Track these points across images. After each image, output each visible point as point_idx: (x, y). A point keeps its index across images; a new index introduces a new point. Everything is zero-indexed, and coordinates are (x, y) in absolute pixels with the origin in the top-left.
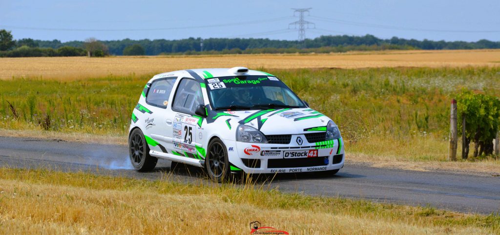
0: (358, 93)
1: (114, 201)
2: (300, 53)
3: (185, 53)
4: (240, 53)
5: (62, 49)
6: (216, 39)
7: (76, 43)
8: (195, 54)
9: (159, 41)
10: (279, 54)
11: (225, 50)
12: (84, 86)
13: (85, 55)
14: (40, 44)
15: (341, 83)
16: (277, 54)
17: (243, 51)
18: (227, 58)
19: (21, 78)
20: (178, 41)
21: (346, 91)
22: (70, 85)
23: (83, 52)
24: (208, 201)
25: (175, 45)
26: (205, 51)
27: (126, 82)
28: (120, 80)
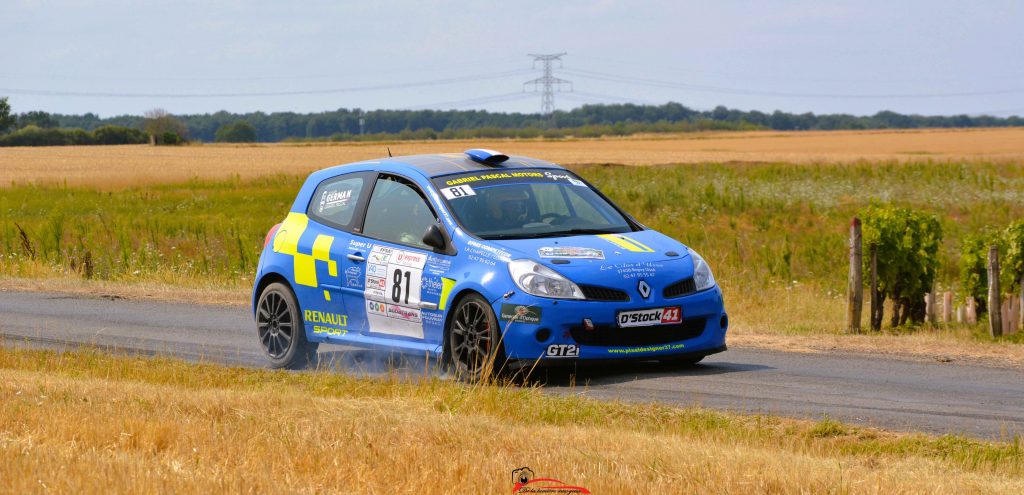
0: (658, 210)
1: (230, 410)
2: (546, 136)
3: (330, 137)
4: (434, 138)
5: (103, 131)
6: (388, 111)
7: (126, 119)
8: (349, 139)
9: (282, 115)
10: (508, 139)
11: (406, 131)
12: (144, 200)
13: (145, 141)
14: (60, 121)
15: (624, 192)
16: (504, 140)
17: (439, 134)
18: (409, 146)
19: (27, 184)
20: (317, 115)
21: (635, 207)
22: (120, 197)
23: (141, 137)
24: (408, 409)
25: (312, 122)
26: (368, 133)
27: (223, 192)
28: (213, 187)
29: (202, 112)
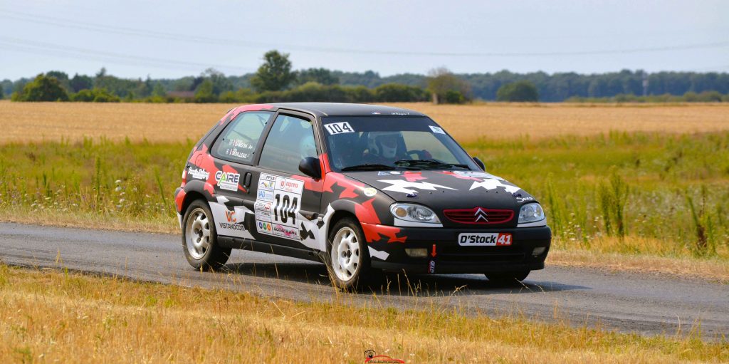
3: (613, 98)
4: (720, 100)
5: (385, 89)
6: (672, 73)
7: (407, 77)
8: (633, 100)
9: (565, 75)
11: (690, 93)
13: (427, 99)
14: (342, 81)
17: (723, 97)
18: (696, 109)
20: (600, 75)
23: (423, 96)
25: (594, 83)
26: (652, 95)
27: (512, 153)
28: (501, 147)
29: (483, 72)
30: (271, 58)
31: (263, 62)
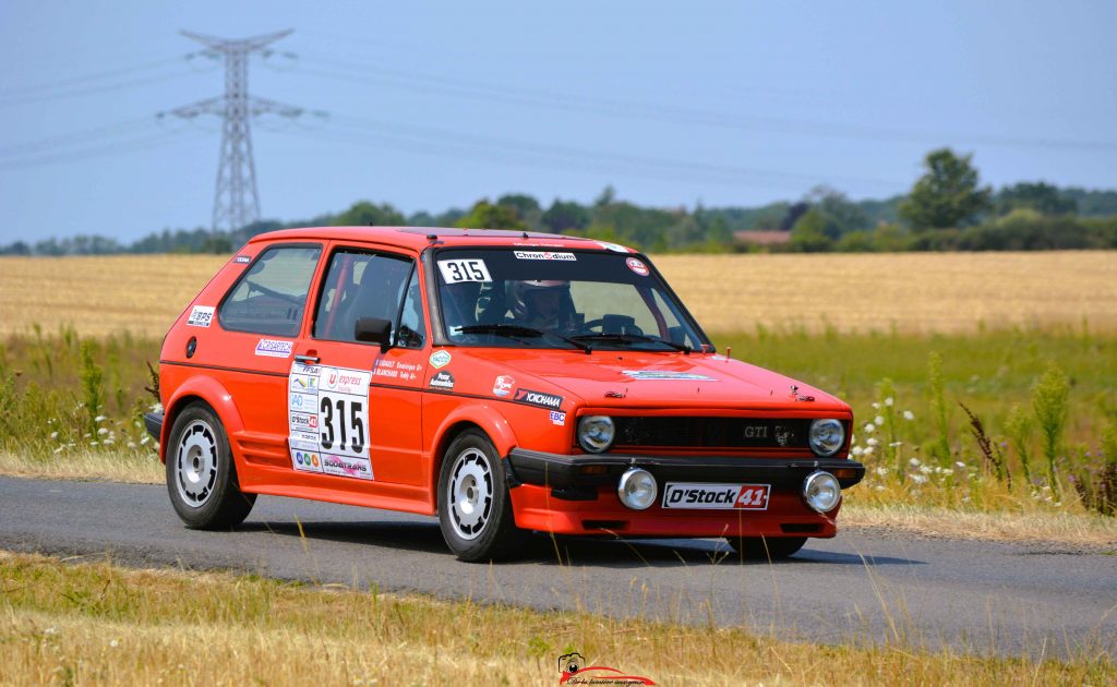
30: (941, 164)
31: (923, 171)
